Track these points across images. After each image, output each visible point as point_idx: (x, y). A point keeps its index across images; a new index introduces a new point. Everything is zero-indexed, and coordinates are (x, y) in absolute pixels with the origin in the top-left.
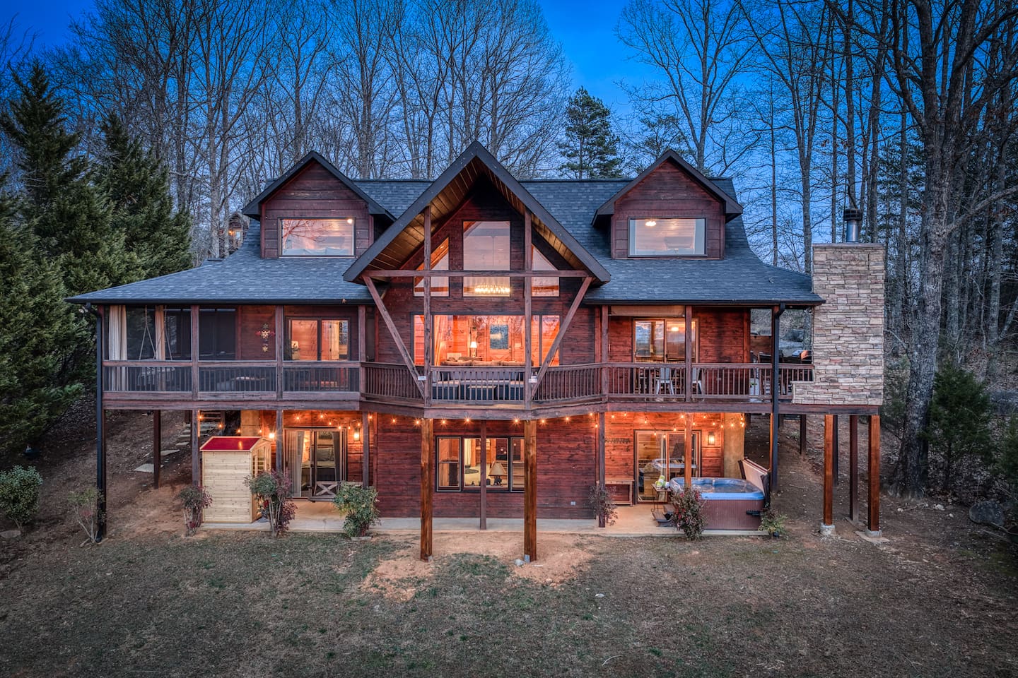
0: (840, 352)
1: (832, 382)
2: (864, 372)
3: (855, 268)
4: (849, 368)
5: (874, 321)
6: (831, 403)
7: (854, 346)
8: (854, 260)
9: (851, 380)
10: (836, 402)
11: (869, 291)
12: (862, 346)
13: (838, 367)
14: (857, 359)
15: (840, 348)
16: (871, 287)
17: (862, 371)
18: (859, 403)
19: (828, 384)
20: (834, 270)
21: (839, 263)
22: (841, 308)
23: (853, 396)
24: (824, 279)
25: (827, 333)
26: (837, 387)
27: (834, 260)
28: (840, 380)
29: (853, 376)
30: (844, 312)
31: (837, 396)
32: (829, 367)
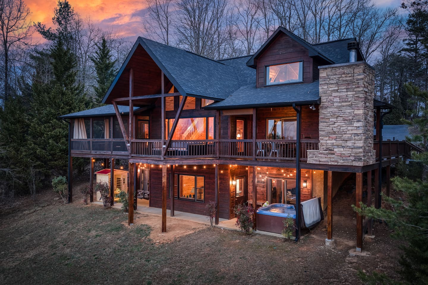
0: (335, 132)
1: (330, 151)
2: (350, 145)
3: (344, 79)
4: (341, 142)
5: (356, 112)
6: (330, 163)
7: (344, 128)
8: (344, 73)
9: (342, 149)
10: (333, 163)
11: (354, 93)
12: (349, 128)
13: (334, 141)
14: (346, 136)
15: (335, 129)
16: (355, 90)
17: (349, 144)
18: (347, 164)
19: (327, 152)
20: (331, 82)
21: (334, 77)
22: (336, 104)
23: (343, 160)
24: (326, 87)
25: (327, 121)
26: (333, 154)
27: (332, 75)
28: (335, 150)
29: (343, 147)
30: (338, 107)
31: (333, 160)
32: (328, 142)
